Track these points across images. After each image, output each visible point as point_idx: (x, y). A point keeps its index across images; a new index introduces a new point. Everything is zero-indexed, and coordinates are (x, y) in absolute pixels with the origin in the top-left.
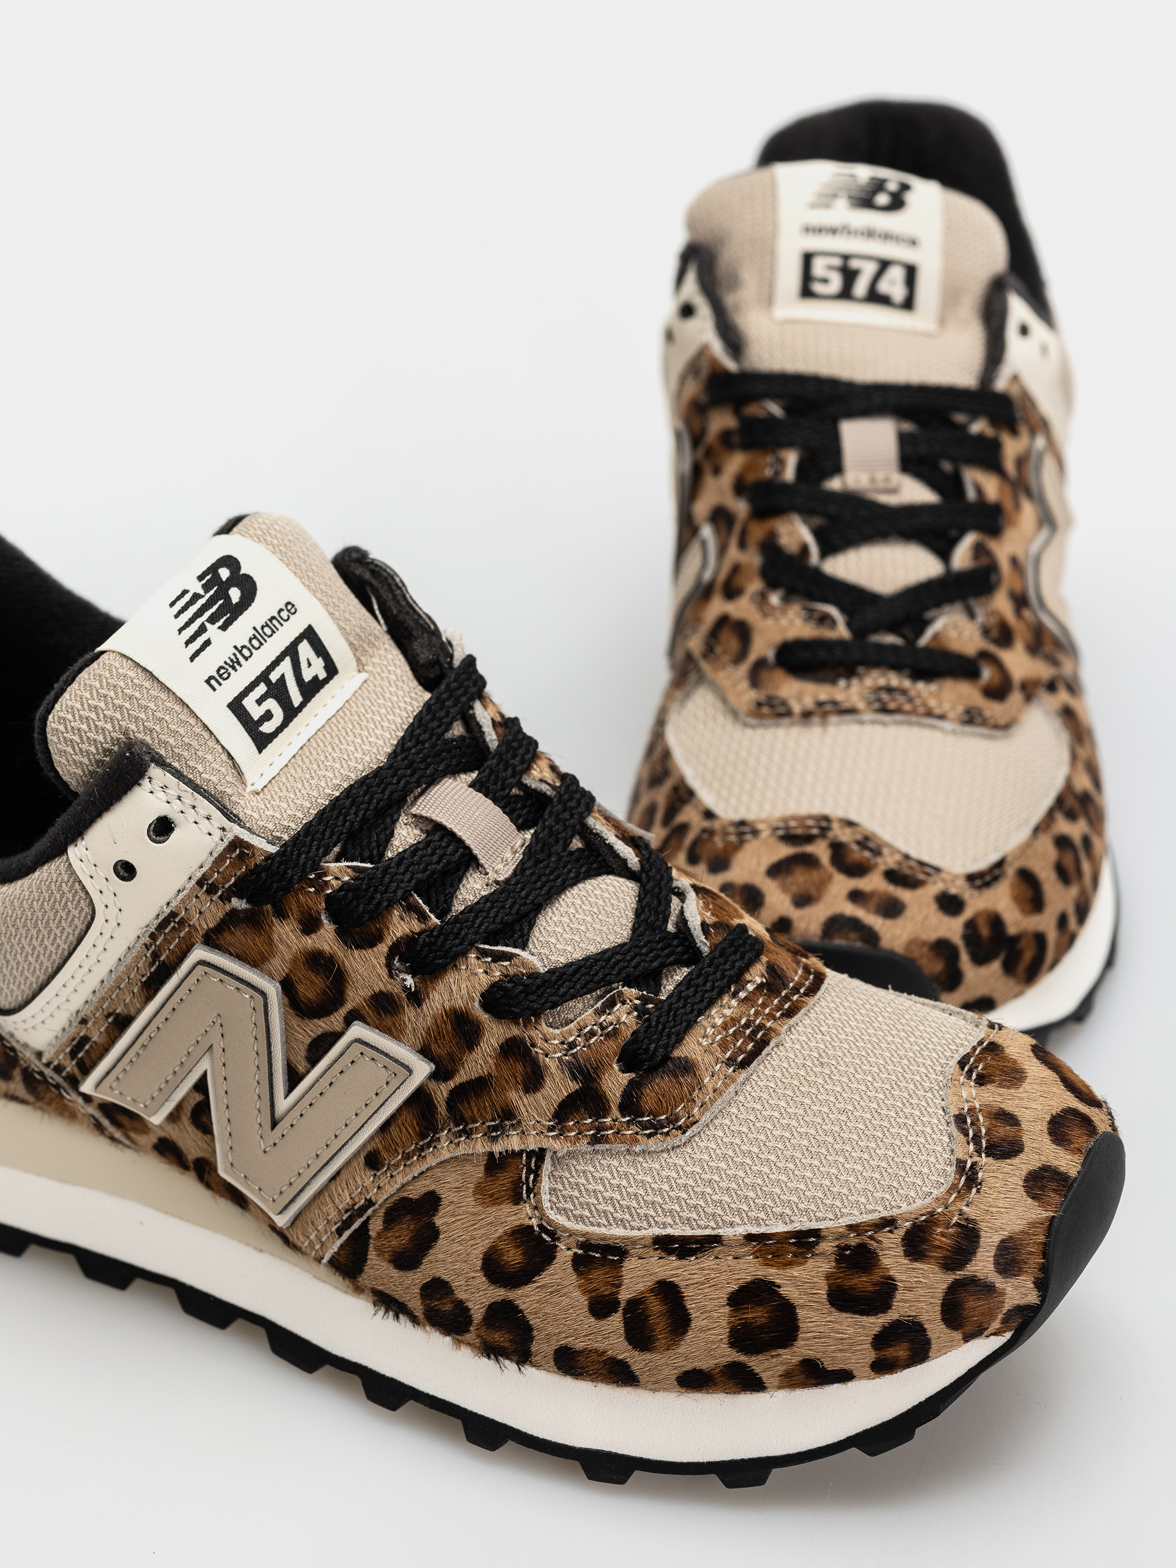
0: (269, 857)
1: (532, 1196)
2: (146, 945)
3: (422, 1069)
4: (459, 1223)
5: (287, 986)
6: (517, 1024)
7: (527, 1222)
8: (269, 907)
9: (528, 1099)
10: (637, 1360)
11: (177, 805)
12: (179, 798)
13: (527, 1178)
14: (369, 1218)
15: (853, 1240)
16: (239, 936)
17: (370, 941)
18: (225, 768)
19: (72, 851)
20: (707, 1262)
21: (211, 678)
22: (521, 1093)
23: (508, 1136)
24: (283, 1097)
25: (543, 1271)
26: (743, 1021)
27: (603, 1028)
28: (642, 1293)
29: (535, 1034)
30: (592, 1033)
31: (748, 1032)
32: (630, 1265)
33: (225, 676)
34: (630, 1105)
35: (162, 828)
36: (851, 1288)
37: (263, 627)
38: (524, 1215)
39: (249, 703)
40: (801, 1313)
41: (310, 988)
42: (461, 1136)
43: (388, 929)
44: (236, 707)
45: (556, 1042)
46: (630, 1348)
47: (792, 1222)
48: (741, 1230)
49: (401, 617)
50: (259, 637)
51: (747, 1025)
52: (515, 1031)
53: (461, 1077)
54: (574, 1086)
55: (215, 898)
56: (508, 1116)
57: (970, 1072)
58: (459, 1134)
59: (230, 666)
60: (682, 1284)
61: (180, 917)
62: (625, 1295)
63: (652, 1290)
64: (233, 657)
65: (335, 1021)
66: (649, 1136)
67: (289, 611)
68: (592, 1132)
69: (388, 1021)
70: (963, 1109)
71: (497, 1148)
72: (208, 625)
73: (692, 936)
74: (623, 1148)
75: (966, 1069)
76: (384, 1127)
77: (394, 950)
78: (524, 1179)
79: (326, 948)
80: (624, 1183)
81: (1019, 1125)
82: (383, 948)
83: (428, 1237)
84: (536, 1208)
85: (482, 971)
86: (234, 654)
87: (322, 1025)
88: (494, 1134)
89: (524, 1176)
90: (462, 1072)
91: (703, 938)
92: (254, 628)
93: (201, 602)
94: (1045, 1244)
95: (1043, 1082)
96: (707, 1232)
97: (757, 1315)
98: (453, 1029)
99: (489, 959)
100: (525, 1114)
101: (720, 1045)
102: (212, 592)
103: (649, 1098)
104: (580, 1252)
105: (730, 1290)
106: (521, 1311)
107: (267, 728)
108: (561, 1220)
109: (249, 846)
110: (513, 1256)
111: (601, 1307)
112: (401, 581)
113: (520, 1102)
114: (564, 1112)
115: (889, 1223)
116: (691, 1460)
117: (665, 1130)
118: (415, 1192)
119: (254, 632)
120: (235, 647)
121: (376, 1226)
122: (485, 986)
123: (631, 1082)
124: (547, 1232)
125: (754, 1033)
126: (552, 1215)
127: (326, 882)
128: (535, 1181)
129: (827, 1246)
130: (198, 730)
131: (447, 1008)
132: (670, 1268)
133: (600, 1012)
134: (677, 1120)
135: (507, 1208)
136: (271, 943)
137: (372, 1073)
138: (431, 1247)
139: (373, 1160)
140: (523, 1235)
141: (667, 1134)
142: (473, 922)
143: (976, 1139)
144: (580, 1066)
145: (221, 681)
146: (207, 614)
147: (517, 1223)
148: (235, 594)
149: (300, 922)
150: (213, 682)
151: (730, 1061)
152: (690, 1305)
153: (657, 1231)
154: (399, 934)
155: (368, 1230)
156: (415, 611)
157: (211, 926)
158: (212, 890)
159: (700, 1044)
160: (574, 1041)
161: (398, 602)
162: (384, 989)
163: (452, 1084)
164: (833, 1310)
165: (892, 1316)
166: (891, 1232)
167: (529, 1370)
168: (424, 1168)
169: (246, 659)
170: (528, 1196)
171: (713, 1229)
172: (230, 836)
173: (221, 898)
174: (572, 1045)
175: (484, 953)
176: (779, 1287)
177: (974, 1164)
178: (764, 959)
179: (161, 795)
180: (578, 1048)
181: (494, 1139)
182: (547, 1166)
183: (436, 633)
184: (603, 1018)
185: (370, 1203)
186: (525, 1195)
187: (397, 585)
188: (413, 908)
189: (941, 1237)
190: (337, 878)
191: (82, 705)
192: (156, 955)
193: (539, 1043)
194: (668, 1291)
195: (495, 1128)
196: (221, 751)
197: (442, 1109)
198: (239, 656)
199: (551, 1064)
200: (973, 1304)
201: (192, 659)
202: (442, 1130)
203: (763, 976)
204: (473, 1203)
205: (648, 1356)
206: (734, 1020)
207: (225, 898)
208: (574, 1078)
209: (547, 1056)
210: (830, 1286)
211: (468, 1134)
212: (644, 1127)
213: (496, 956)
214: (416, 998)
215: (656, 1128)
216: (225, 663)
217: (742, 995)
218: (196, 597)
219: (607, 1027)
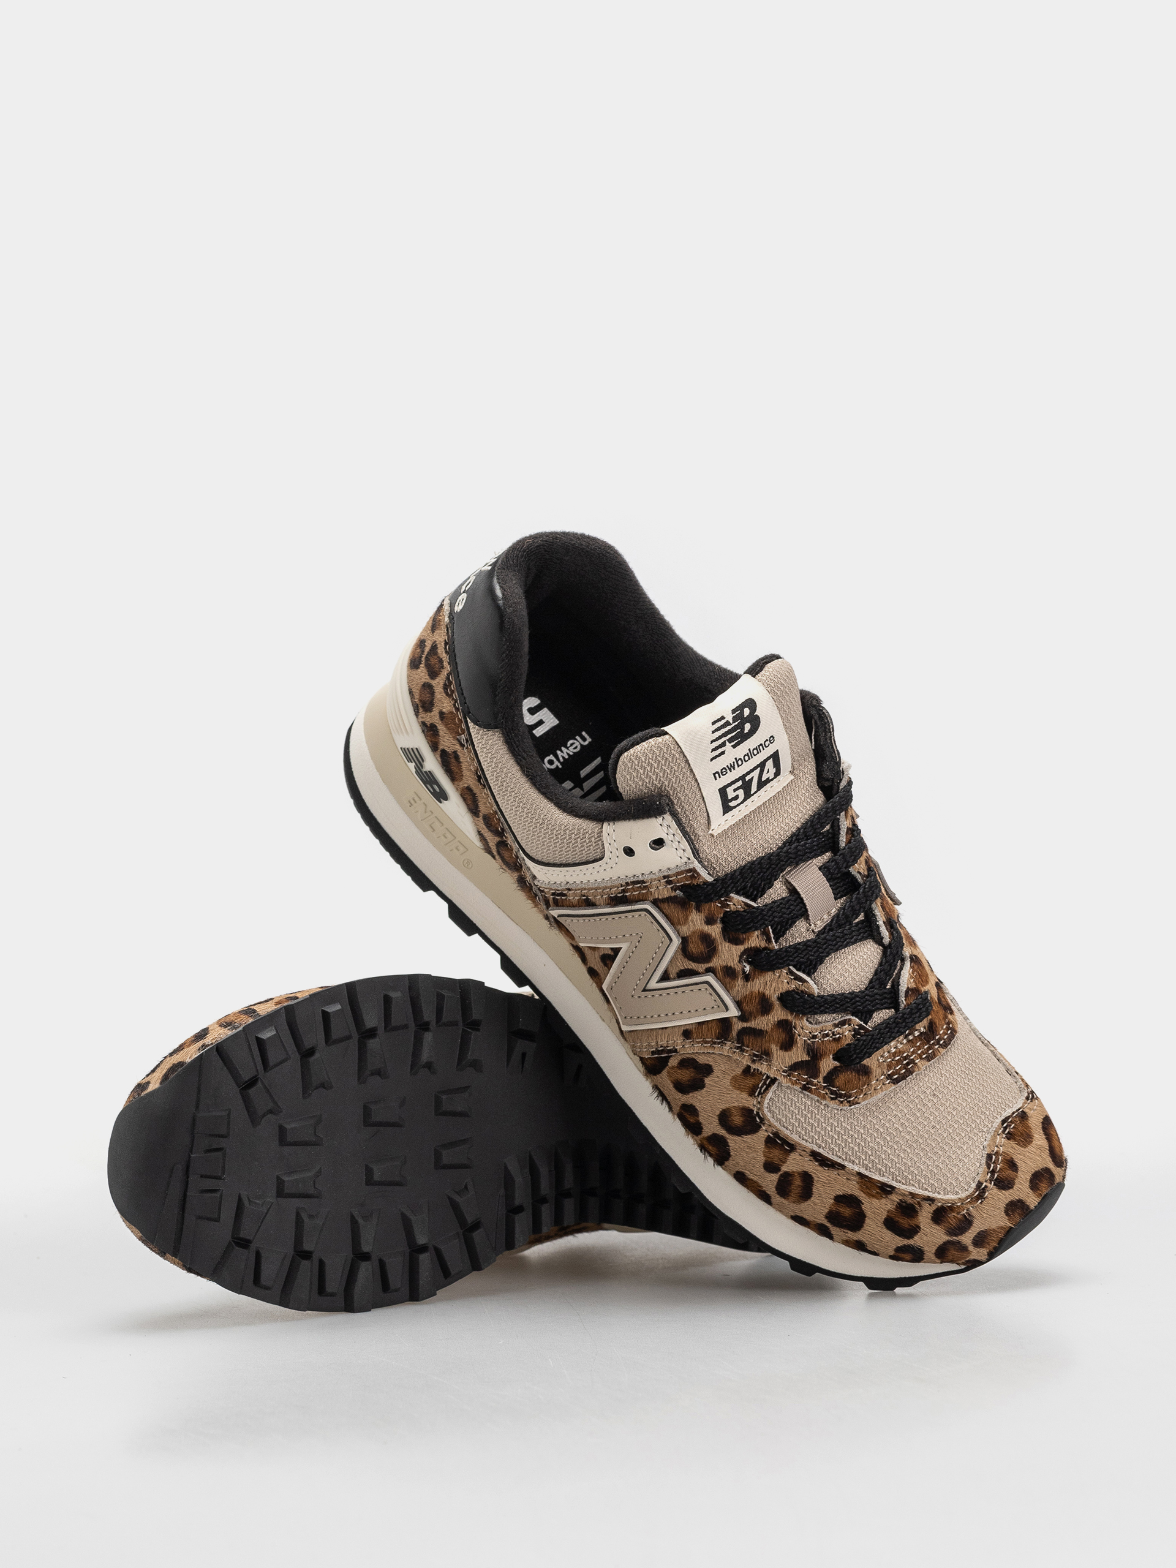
0: (706, 883)
1: (760, 1096)
2: (621, 885)
3: (734, 1012)
4: (717, 1088)
5: (685, 941)
6: (792, 1014)
7: (751, 1107)
8: (694, 904)
9: (781, 1053)
10: (776, 1198)
11: (671, 837)
12: (674, 835)
13: (762, 1087)
14: (671, 1056)
15: (909, 1200)
16: (671, 909)
17: (736, 941)
18: (703, 821)
19: (605, 825)
20: (833, 1173)
21: (717, 772)
22: (778, 1048)
23: (762, 1064)
24: (656, 980)
25: (749, 1134)
26: (905, 1055)
27: (833, 1034)
28: (794, 1172)
29: (798, 1023)
30: (827, 1035)
31: (905, 1062)
32: (793, 1155)
33: (724, 773)
34: (830, 1079)
35: (658, 843)
36: (897, 1222)
37: (754, 749)
38: (751, 1103)
39: (730, 791)
40: (867, 1221)
41: (695, 948)
42: (737, 1049)
43: (749, 940)
44: (723, 791)
45: (807, 1032)
46: (776, 1192)
47: (884, 1176)
48: (856, 1169)
49: (824, 747)
50: (750, 755)
51: (905, 1058)
52: (790, 1018)
53: (752, 1024)
54: (806, 1058)
55: (669, 886)
56: (766, 1054)
57: (1005, 1128)
58: (737, 1048)
59: (729, 769)
60: (816, 1179)
61: (646, 884)
62: (785, 1168)
63: (799, 1173)
64: (732, 764)
65: (701, 967)
66: (832, 1099)
67: (770, 741)
68: (805, 1083)
69: (728, 980)
70: (993, 1151)
71: (753, 1066)
72: (727, 742)
73: (899, 994)
74: (816, 1098)
75: (1005, 1125)
76: (700, 1024)
77: (746, 951)
78: (760, 1086)
79: (713, 935)
80: (809, 1116)
81: (1017, 1172)
82: (742, 948)
83: (697, 1085)
84: (759, 1103)
85: (786, 981)
86: (734, 763)
87: (693, 966)
88: (755, 1058)
89: (760, 1085)
90: (753, 1022)
91: (903, 999)
92: (749, 750)
93: (729, 727)
94: (1002, 1238)
95: (1039, 1148)
96: (839, 1161)
97: (846, 1211)
98: (759, 1001)
99: (793, 977)
100: (776, 1059)
101: (888, 1065)
102: (736, 723)
103: (841, 1080)
104: (771, 1135)
105: (838, 1193)
106: (729, 1146)
107: (732, 804)
108: (769, 1115)
109: (698, 874)
110: (737, 1120)
111: (770, 1167)
112: (833, 728)
113: (775, 1052)
114: (795, 1067)
115: (931, 1200)
116: (779, 1250)
117: (842, 1100)
118: (702, 1060)
119: (748, 752)
120: (736, 759)
121: (673, 1062)
122: (784, 990)
123: (836, 1068)
124: (760, 1117)
125: (908, 1064)
126: (766, 1110)
127: (728, 905)
128: (765, 1090)
129: (895, 1198)
130: (698, 797)
131: (760, 991)
132: (812, 1167)
133: (836, 1026)
134: (850, 1097)
135: (745, 1095)
136: (686, 919)
137: (709, 1000)
138: (697, 1090)
139: (687, 1034)
140: (747, 1112)
141: (842, 1102)
142: (793, 954)
143: (993, 1172)
144: (814, 1048)
145: (721, 775)
146: (729, 736)
147: (747, 1106)
148: (747, 727)
149: (706, 917)
150: (717, 775)
151: (889, 1077)
152: (814, 1190)
153: (816, 1148)
154: (753, 945)
155: (668, 1062)
156: (833, 748)
157: (660, 897)
158: (669, 882)
159: (878, 1060)
160: (816, 1035)
161: (826, 739)
162: (733, 966)
163: (745, 1025)
164: (884, 1227)
165: (911, 1242)
166: (930, 1205)
167: (719, 1169)
168: (711, 1052)
169: (738, 766)
170: (758, 1096)
171: (843, 1160)
172: (691, 866)
173: (672, 888)
174: (815, 1037)
175: (791, 973)
176: (863, 1204)
177: (986, 1187)
178: (930, 1017)
179: (665, 829)
180: (817, 1039)
181: (754, 1061)
182: (774, 1087)
183: (839, 763)
184: (837, 1029)
185: (675, 1051)
186: (756, 1094)
187: (830, 729)
188: (765, 934)
189: (953, 1218)
190: (734, 904)
191: (646, 760)
192: (624, 891)
193: (799, 1028)
194: (807, 1179)
195: (755, 1055)
196: (705, 811)
197: (734, 1033)
198: (736, 764)
199: (800, 1041)
200: (953, 1252)
201: (712, 760)
202: (730, 1041)
203: (925, 1028)
204: (729, 1083)
205: (782, 1200)
206: (900, 1052)
207: (674, 889)
208: (808, 1054)
209: (799, 1035)
210: (888, 1216)
211: (742, 1051)
212: (832, 1092)
213: (797, 977)
214: (747, 978)
215: (836, 1096)
216: (727, 766)
217: (911, 1037)
218: (728, 723)
219: (836, 1035)
